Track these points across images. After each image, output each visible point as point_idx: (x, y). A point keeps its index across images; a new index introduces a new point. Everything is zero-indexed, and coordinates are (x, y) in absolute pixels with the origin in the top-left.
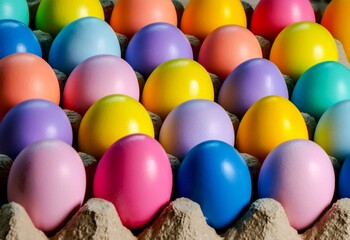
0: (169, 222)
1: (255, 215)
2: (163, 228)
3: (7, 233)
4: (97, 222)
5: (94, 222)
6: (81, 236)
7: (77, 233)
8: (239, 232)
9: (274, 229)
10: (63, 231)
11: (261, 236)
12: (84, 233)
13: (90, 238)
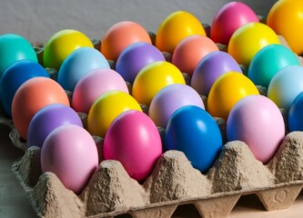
0: (163, 168)
1: (226, 153)
2: (160, 173)
3: (46, 193)
4: (110, 175)
5: (108, 175)
6: (100, 187)
7: (97, 186)
8: (217, 168)
9: (243, 161)
10: (88, 188)
11: (234, 167)
12: (103, 185)
13: (107, 188)
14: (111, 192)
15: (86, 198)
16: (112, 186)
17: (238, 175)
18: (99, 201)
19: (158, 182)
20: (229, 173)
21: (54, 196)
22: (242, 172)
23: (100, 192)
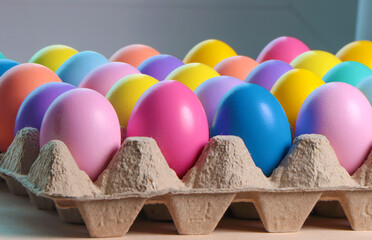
0: (213, 153)
1: (300, 146)
2: (208, 160)
3: (52, 162)
4: (141, 150)
5: (138, 151)
6: (126, 167)
7: (122, 166)
10: (107, 171)
11: (310, 163)
12: (129, 164)
13: (136, 167)
14: (141, 173)
15: (104, 182)
16: (142, 165)
17: (316, 173)
18: (123, 185)
19: (205, 172)
20: (304, 171)
21: (62, 167)
22: (322, 171)
23: (126, 174)
